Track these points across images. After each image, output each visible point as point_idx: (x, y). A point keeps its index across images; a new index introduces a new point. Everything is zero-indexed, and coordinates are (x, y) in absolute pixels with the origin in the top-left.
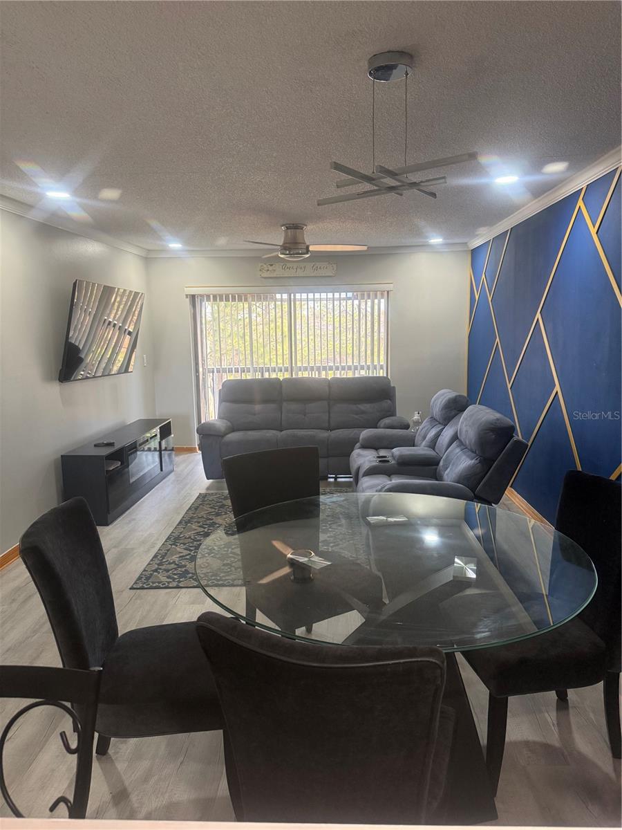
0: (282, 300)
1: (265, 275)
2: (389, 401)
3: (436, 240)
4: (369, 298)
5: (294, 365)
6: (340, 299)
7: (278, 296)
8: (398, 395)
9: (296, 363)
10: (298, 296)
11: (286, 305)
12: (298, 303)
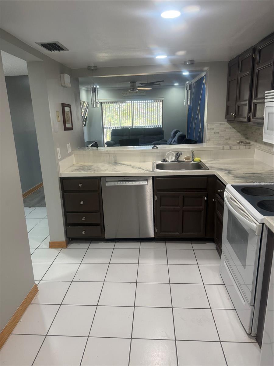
0: (129, 103)
1: (124, 95)
2: (162, 135)
3: (176, 84)
4: (157, 102)
5: (133, 126)
6: (148, 102)
7: (128, 102)
8: (165, 133)
9: (134, 125)
10: (134, 102)
11: (130, 104)
12: (134, 104)
